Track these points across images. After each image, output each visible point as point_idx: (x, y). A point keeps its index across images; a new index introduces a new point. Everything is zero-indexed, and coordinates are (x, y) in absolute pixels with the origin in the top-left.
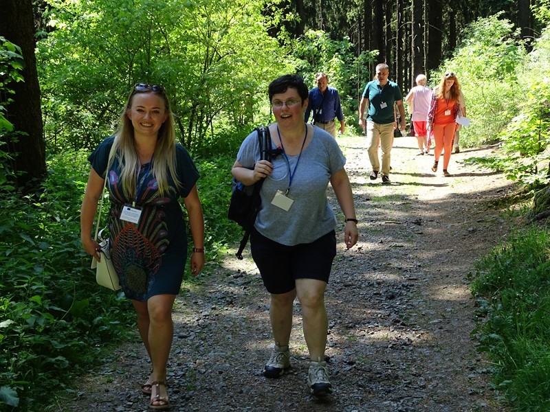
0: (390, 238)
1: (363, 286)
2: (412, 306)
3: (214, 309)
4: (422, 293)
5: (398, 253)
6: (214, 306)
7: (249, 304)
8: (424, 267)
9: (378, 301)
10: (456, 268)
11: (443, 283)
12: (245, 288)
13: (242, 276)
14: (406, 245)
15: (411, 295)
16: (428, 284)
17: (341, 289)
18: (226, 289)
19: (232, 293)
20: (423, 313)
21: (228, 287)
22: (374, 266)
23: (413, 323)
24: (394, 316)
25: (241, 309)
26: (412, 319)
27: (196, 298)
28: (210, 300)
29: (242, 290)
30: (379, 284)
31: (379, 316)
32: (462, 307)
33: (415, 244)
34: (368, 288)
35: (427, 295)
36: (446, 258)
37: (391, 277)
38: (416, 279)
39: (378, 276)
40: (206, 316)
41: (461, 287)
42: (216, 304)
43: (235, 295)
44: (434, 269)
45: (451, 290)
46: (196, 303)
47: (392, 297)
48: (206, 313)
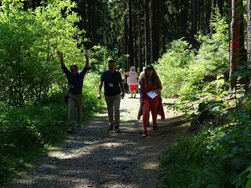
0: (127, 141)
1: (111, 163)
2: (132, 172)
3: (41, 176)
4: (138, 166)
5: (129, 147)
6: (41, 175)
7: (57, 173)
8: (140, 154)
9: (117, 171)
10: (154, 154)
11: (148, 161)
12: (57, 166)
13: (56, 160)
14: (134, 144)
15: (132, 167)
16: (141, 162)
17: (101, 165)
18: (48, 166)
19: (50, 168)
20: (137, 176)
21: (49, 166)
22: (118, 154)
23: (131, 180)
24: (123, 177)
25: (53, 176)
26: (131, 179)
27: (33, 171)
28: (39, 172)
29: (55, 167)
30: (119, 162)
31: (116, 177)
32: (154, 172)
33: (138, 143)
34: (113, 165)
35: (139, 167)
36: (151, 149)
37: (125, 159)
38: (136, 160)
39: (119, 159)
40: (36, 180)
41: (155, 163)
42: (42, 174)
43: (52, 169)
44: (144, 155)
45: (150, 164)
46: (32, 174)
47: (124, 168)
48: (37, 178)
